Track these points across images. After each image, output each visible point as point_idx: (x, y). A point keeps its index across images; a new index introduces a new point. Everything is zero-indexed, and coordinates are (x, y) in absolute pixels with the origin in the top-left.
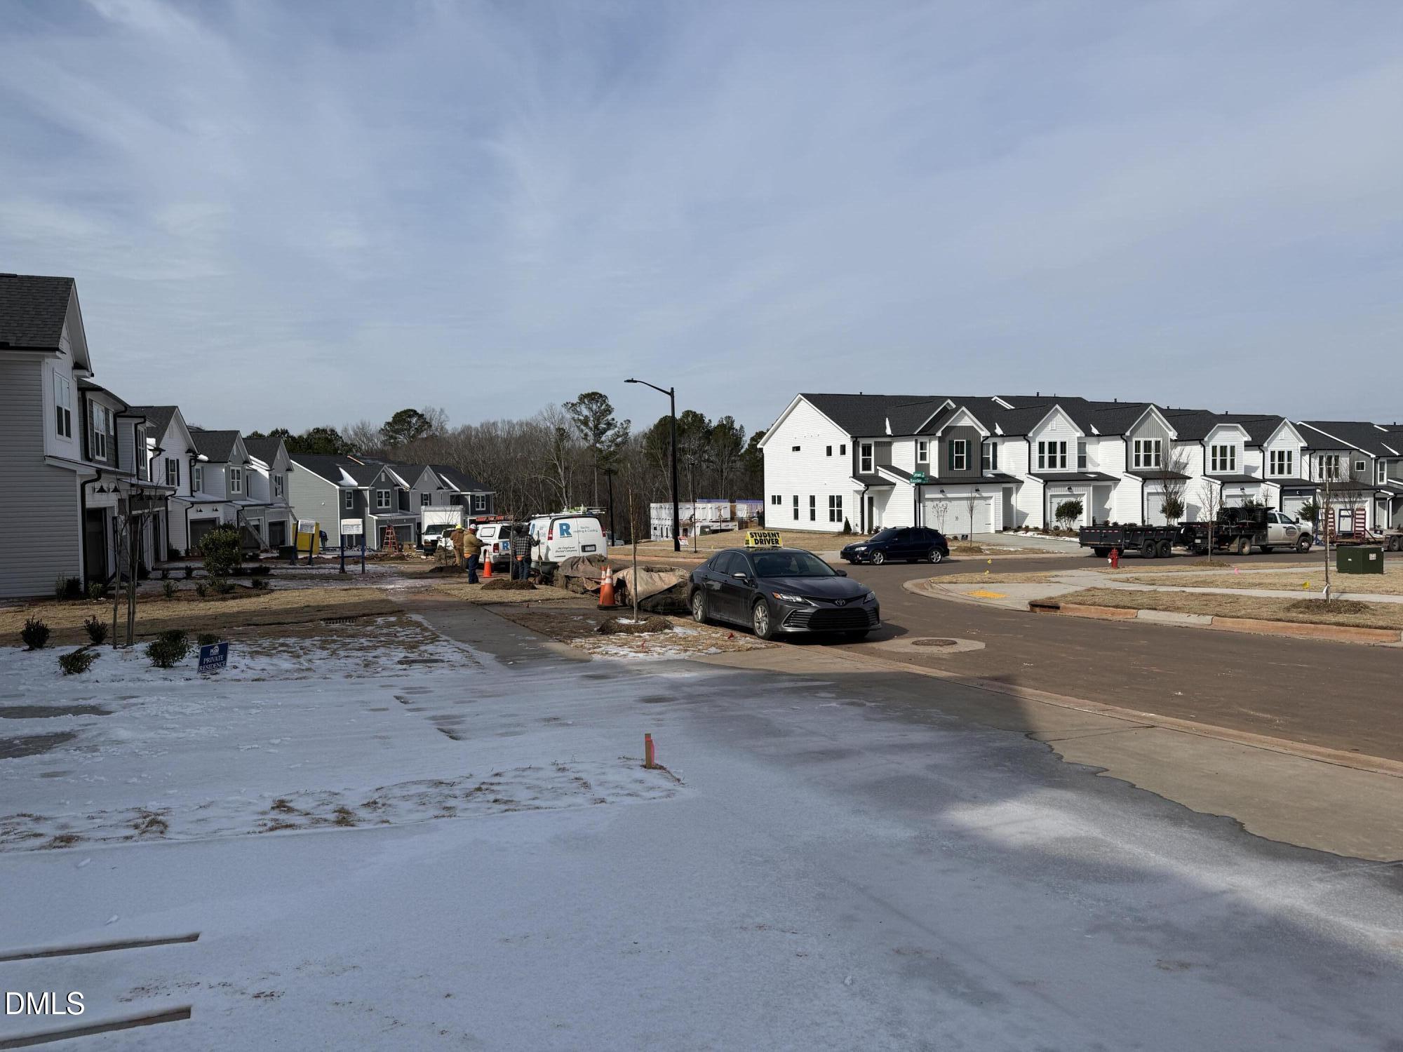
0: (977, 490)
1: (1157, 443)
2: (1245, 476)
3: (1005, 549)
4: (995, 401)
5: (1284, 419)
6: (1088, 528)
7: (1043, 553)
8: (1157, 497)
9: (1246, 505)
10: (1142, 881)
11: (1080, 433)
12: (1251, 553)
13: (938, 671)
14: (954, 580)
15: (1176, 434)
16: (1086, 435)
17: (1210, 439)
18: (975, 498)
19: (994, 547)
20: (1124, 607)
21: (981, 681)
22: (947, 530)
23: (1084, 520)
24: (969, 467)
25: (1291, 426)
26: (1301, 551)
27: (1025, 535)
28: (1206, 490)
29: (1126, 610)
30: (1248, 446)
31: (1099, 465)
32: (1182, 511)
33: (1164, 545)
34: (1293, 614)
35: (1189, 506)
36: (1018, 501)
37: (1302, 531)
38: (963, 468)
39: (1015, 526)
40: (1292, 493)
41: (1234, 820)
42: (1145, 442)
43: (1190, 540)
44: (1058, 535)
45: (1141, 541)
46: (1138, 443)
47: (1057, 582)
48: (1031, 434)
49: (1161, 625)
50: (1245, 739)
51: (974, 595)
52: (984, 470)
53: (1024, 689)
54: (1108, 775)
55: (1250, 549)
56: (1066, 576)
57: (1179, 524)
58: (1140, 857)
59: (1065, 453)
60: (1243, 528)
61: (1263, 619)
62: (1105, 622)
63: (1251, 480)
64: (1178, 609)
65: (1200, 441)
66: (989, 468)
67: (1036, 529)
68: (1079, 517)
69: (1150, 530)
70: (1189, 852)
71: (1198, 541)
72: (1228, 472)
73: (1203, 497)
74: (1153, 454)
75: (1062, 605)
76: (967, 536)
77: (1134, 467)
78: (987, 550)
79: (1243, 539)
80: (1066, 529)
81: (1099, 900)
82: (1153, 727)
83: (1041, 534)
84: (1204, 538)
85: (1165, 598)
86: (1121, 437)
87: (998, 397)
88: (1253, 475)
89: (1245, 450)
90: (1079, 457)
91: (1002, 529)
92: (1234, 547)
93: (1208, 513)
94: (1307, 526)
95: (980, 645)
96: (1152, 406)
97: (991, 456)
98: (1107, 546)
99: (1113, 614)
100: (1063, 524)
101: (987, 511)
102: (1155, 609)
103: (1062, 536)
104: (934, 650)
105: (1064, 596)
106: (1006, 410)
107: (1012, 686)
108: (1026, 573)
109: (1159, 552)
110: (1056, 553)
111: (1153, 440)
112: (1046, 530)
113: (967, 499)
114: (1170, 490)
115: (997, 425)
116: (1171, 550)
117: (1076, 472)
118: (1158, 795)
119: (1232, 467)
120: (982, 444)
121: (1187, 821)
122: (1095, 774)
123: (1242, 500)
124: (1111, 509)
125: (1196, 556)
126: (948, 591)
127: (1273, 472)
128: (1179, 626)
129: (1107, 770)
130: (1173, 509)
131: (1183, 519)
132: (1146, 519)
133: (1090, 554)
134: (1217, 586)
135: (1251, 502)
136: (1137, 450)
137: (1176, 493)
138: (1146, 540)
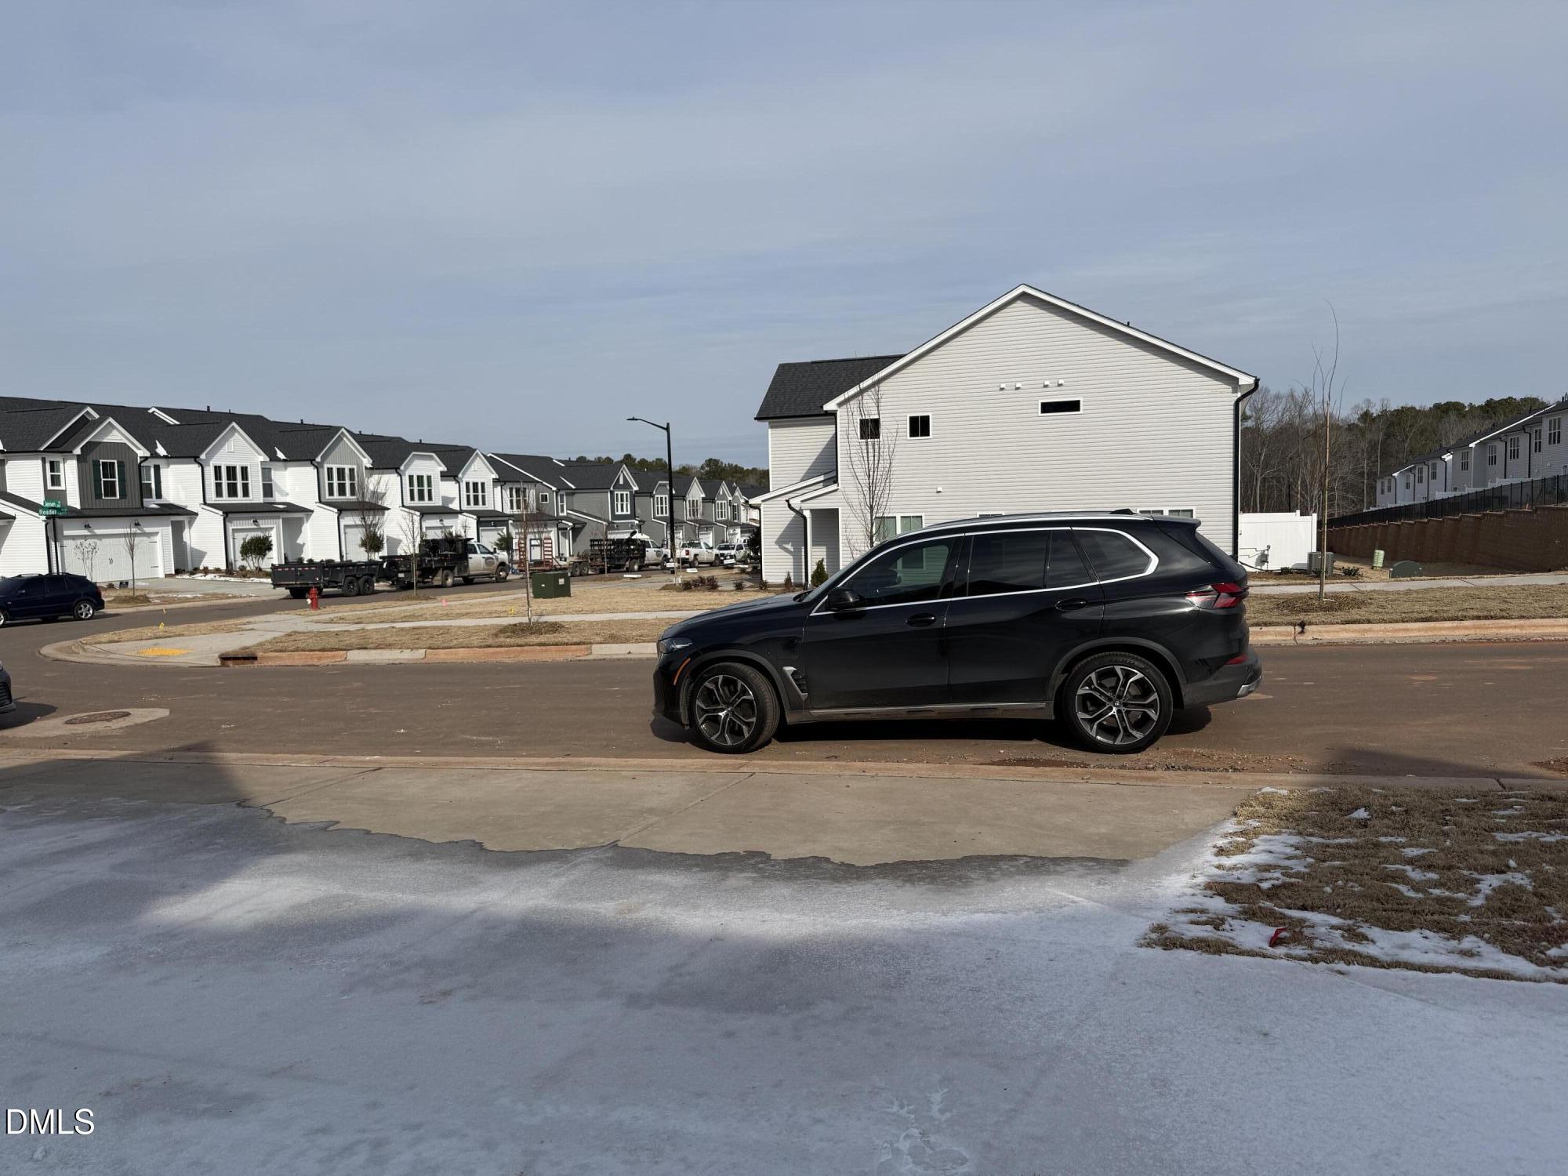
0: (137, 525)
1: (352, 471)
2: (443, 507)
3: (180, 596)
4: (153, 413)
5: (475, 450)
6: (280, 566)
7: (229, 598)
8: (356, 529)
9: (446, 536)
10: (393, 925)
11: (262, 457)
12: (454, 585)
13: (108, 752)
14: (116, 638)
15: (371, 461)
16: (271, 460)
17: (407, 467)
18: (135, 535)
19: (166, 595)
20: (332, 650)
21: (171, 754)
22: (99, 576)
23: (274, 557)
24: (123, 495)
25: (483, 458)
26: (501, 580)
27: (203, 578)
28: (408, 521)
29: (333, 653)
30: (444, 476)
31: (288, 494)
32: (382, 544)
33: (367, 581)
34: (501, 639)
35: (389, 539)
36: (193, 537)
37: (500, 561)
38: (115, 495)
39: (190, 568)
40: (488, 524)
41: (473, 841)
42: (338, 469)
43: (393, 574)
44: (244, 576)
45: (341, 578)
46: (330, 470)
47: (250, 630)
48: (203, 456)
49: (374, 665)
50: (472, 763)
51: (146, 655)
52: (145, 500)
53: (228, 754)
54: (340, 827)
55: (453, 581)
56: (261, 622)
57: (381, 558)
58: (387, 901)
59: (247, 479)
60: (446, 561)
61: (474, 647)
62: (310, 669)
63: (450, 511)
64: (389, 646)
65: (396, 469)
66: (151, 497)
67: (218, 570)
68: (269, 554)
69: (351, 566)
70: (436, 884)
71: (401, 575)
72: (426, 503)
73: (405, 527)
74: (348, 482)
75: (259, 654)
76: (127, 583)
77: (327, 497)
78: (157, 598)
79: (445, 572)
80: (253, 568)
81: (351, 957)
82: (380, 769)
83: (224, 576)
84: (408, 572)
85: (375, 636)
86: (312, 463)
87: (157, 408)
88: (451, 506)
89: (442, 480)
90: (264, 485)
91: (174, 573)
92: (438, 581)
93: (411, 545)
94: (503, 556)
95: (163, 713)
96: (343, 430)
97: (153, 482)
98: (303, 586)
99: (319, 658)
100: (251, 564)
101: (153, 551)
102: (366, 648)
103: (249, 578)
104: (99, 727)
105: (261, 644)
106: (169, 425)
107: (210, 754)
108: (211, 623)
109: (361, 589)
110: (244, 597)
111: (347, 467)
112: (229, 571)
113: (125, 535)
114: (369, 522)
115: (157, 442)
116: (374, 586)
117: (262, 502)
118: (396, 836)
119: (430, 498)
120: (140, 466)
121: (428, 854)
122: (325, 829)
123: (442, 532)
124: (304, 544)
125: (400, 591)
126: (109, 652)
127: (469, 503)
128: (393, 664)
129: (338, 822)
130: (373, 542)
131: (384, 552)
132: (344, 554)
133: (285, 596)
134: (426, 619)
135: (451, 534)
136: (330, 477)
137: (376, 525)
138: (346, 576)
